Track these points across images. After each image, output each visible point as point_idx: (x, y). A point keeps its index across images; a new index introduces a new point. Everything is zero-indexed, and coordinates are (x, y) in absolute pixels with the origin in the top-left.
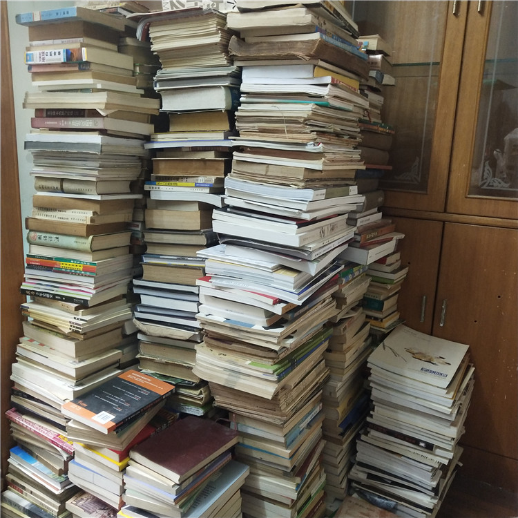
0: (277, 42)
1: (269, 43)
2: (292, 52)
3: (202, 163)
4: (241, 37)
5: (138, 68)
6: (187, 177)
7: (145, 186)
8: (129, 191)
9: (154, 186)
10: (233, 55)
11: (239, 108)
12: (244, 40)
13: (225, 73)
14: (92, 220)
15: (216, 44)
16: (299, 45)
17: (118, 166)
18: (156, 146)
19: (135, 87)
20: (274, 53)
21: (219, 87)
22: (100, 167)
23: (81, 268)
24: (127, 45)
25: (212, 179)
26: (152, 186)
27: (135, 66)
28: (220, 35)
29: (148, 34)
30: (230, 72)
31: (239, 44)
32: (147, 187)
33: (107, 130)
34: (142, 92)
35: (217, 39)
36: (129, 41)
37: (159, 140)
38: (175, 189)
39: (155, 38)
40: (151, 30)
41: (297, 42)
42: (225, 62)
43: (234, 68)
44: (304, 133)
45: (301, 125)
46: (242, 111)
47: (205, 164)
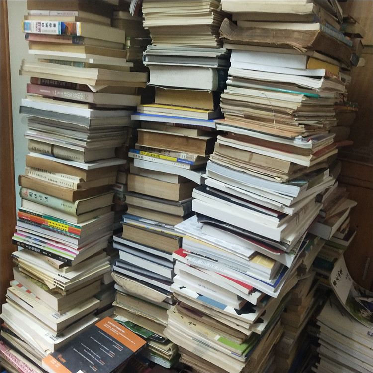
0: (272, 30)
1: (263, 29)
2: (288, 42)
3: (185, 139)
4: (233, 20)
5: (129, 43)
6: (169, 151)
7: (129, 153)
8: (114, 156)
9: (138, 155)
10: (224, 38)
11: (225, 90)
12: (235, 23)
13: (214, 55)
14: (79, 186)
15: (208, 25)
16: (296, 35)
17: (106, 136)
18: (142, 118)
19: (125, 60)
20: (268, 41)
21: (208, 68)
22: (88, 139)
23: (67, 229)
24: (121, 19)
25: (194, 157)
26: (135, 154)
27: (126, 39)
28: (212, 17)
29: (141, 10)
30: (219, 54)
31: (231, 28)
32: (131, 155)
33: (96, 105)
34: (131, 65)
35: (209, 21)
36: (122, 15)
37: (145, 112)
38: (157, 160)
39: (147, 14)
40: (144, 6)
41: (294, 31)
42: (215, 44)
43: (223, 50)
44: (292, 125)
45: (290, 117)
46: (228, 94)
47: (188, 141)
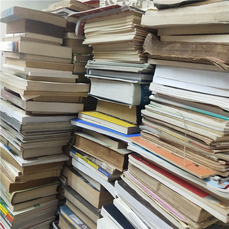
0: (192, 43)
2: (208, 58)
4: (158, 35)
6: (95, 158)
7: (70, 152)
8: (62, 152)
10: (147, 53)
11: (146, 106)
12: (159, 38)
13: (136, 70)
14: (17, 179)
15: (131, 41)
18: (78, 124)
19: (72, 73)
23: (6, 214)
24: (69, 39)
25: (112, 168)
26: (74, 154)
27: (73, 56)
29: (84, 30)
31: (153, 43)
34: (76, 77)
36: (70, 35)
37: (83, 119)
38: (86, 164)
39: (88, 33)
40: (86, 26)
42: (138, 59)
46: (149, 110)
47: (110, 152)
